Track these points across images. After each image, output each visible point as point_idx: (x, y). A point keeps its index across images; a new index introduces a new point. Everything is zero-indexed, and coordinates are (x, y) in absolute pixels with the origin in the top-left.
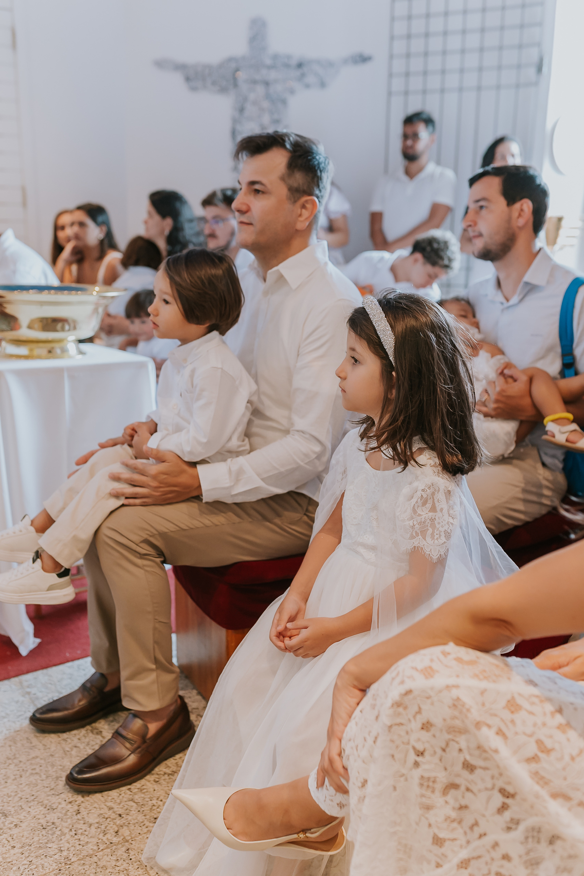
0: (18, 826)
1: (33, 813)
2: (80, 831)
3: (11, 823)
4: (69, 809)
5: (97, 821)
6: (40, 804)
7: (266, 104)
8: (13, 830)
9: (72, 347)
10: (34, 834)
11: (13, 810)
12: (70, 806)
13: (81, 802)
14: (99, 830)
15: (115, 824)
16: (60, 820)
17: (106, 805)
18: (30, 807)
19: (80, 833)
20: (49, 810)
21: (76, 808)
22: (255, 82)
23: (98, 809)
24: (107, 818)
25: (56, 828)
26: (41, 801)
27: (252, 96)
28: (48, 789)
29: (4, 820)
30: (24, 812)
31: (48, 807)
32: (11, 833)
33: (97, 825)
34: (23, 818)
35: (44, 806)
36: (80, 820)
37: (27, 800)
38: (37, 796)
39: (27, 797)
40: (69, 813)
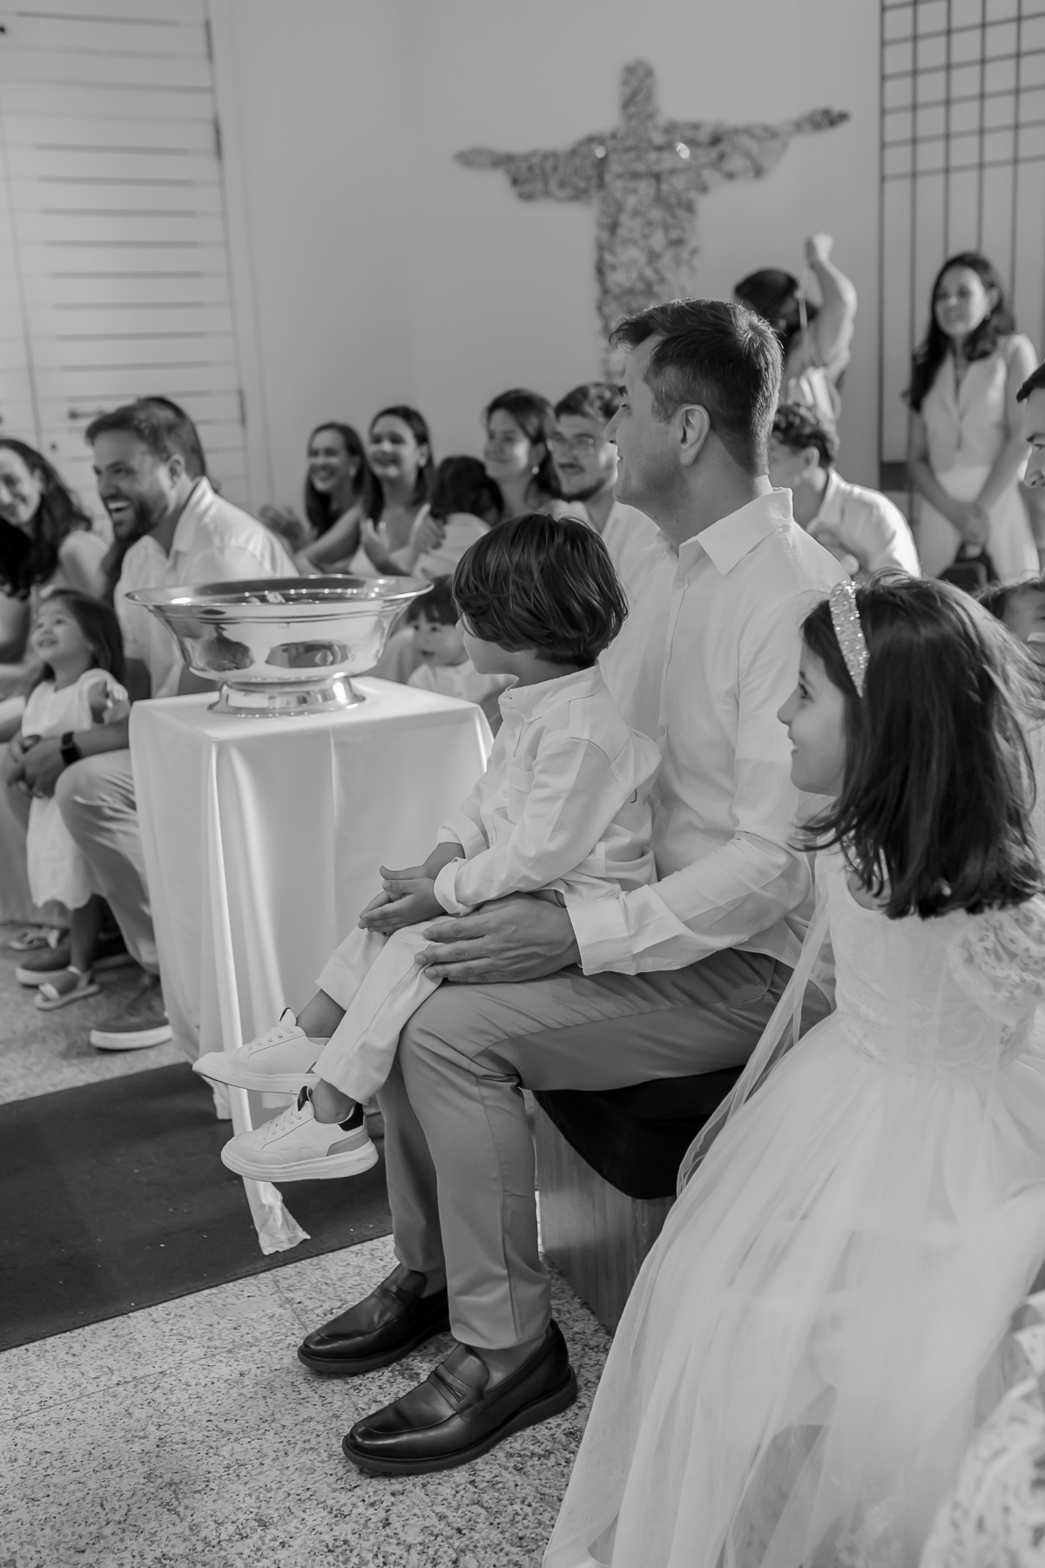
0: (287, 1545)
1: (310, 1522)
2: (392, 1558)
3: (275, 1539)
4: (371, 1517)
5: (419, 1539)
6: (322, 1505)
7: (656, 214)
8: (278, 1552)
9: (339, 691)
10: (314, 1561)
11: (276, 1515)
12: (371, 1511)
13: (389, 1504)
14: (425, 1557)
15: (451, 1546)
16: (357, 1535)
17: (434, 1512)
18: (304, 1511)
19: (392, 1562)
20: (336, 1516)
21: (383, 1515)
22: (636, 176)
23: (421, 1519)
24: (437, 1536)
25: (351, 1551)
26: (322, 1500)
27: (632, 201)
28: (332, 1479)
29: (263, 1534)
30: (295, 1521)
31: (335, 1512)
32: (276, 1557)
33: (420, 1548)
34: (294, 1530)
35: (329, 1510)
36: (391, 1537)
37: (299, 1497)
38: (315, 1492)
39: (299, 1492)
40: (370, 1524)
